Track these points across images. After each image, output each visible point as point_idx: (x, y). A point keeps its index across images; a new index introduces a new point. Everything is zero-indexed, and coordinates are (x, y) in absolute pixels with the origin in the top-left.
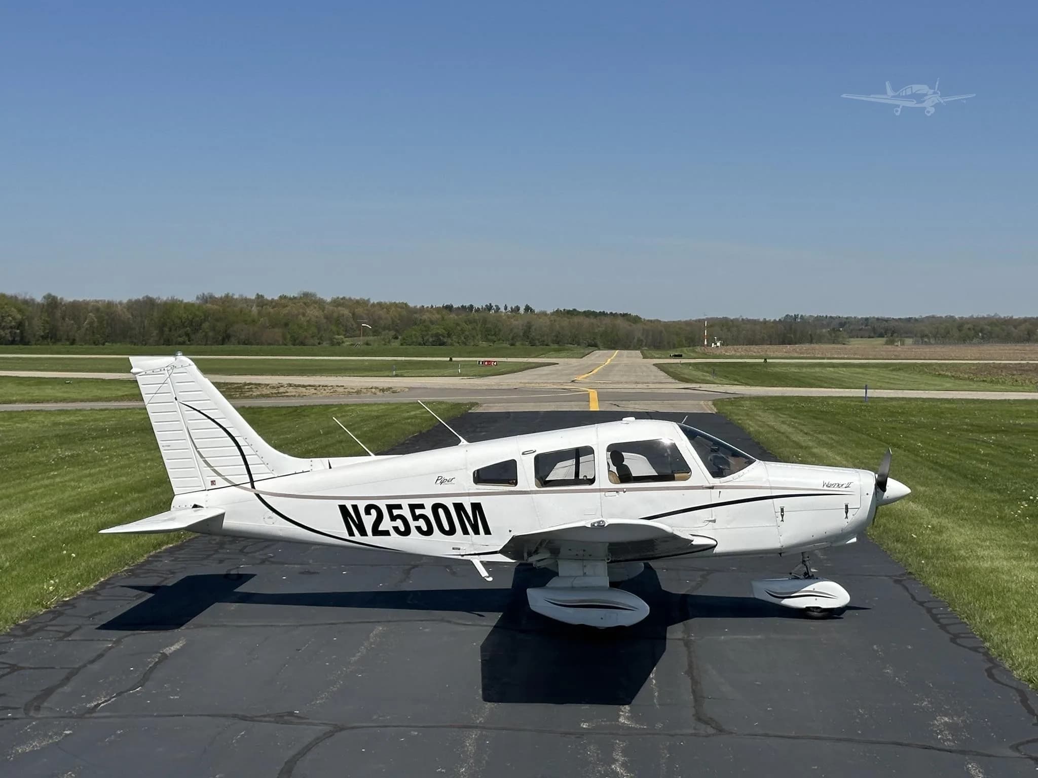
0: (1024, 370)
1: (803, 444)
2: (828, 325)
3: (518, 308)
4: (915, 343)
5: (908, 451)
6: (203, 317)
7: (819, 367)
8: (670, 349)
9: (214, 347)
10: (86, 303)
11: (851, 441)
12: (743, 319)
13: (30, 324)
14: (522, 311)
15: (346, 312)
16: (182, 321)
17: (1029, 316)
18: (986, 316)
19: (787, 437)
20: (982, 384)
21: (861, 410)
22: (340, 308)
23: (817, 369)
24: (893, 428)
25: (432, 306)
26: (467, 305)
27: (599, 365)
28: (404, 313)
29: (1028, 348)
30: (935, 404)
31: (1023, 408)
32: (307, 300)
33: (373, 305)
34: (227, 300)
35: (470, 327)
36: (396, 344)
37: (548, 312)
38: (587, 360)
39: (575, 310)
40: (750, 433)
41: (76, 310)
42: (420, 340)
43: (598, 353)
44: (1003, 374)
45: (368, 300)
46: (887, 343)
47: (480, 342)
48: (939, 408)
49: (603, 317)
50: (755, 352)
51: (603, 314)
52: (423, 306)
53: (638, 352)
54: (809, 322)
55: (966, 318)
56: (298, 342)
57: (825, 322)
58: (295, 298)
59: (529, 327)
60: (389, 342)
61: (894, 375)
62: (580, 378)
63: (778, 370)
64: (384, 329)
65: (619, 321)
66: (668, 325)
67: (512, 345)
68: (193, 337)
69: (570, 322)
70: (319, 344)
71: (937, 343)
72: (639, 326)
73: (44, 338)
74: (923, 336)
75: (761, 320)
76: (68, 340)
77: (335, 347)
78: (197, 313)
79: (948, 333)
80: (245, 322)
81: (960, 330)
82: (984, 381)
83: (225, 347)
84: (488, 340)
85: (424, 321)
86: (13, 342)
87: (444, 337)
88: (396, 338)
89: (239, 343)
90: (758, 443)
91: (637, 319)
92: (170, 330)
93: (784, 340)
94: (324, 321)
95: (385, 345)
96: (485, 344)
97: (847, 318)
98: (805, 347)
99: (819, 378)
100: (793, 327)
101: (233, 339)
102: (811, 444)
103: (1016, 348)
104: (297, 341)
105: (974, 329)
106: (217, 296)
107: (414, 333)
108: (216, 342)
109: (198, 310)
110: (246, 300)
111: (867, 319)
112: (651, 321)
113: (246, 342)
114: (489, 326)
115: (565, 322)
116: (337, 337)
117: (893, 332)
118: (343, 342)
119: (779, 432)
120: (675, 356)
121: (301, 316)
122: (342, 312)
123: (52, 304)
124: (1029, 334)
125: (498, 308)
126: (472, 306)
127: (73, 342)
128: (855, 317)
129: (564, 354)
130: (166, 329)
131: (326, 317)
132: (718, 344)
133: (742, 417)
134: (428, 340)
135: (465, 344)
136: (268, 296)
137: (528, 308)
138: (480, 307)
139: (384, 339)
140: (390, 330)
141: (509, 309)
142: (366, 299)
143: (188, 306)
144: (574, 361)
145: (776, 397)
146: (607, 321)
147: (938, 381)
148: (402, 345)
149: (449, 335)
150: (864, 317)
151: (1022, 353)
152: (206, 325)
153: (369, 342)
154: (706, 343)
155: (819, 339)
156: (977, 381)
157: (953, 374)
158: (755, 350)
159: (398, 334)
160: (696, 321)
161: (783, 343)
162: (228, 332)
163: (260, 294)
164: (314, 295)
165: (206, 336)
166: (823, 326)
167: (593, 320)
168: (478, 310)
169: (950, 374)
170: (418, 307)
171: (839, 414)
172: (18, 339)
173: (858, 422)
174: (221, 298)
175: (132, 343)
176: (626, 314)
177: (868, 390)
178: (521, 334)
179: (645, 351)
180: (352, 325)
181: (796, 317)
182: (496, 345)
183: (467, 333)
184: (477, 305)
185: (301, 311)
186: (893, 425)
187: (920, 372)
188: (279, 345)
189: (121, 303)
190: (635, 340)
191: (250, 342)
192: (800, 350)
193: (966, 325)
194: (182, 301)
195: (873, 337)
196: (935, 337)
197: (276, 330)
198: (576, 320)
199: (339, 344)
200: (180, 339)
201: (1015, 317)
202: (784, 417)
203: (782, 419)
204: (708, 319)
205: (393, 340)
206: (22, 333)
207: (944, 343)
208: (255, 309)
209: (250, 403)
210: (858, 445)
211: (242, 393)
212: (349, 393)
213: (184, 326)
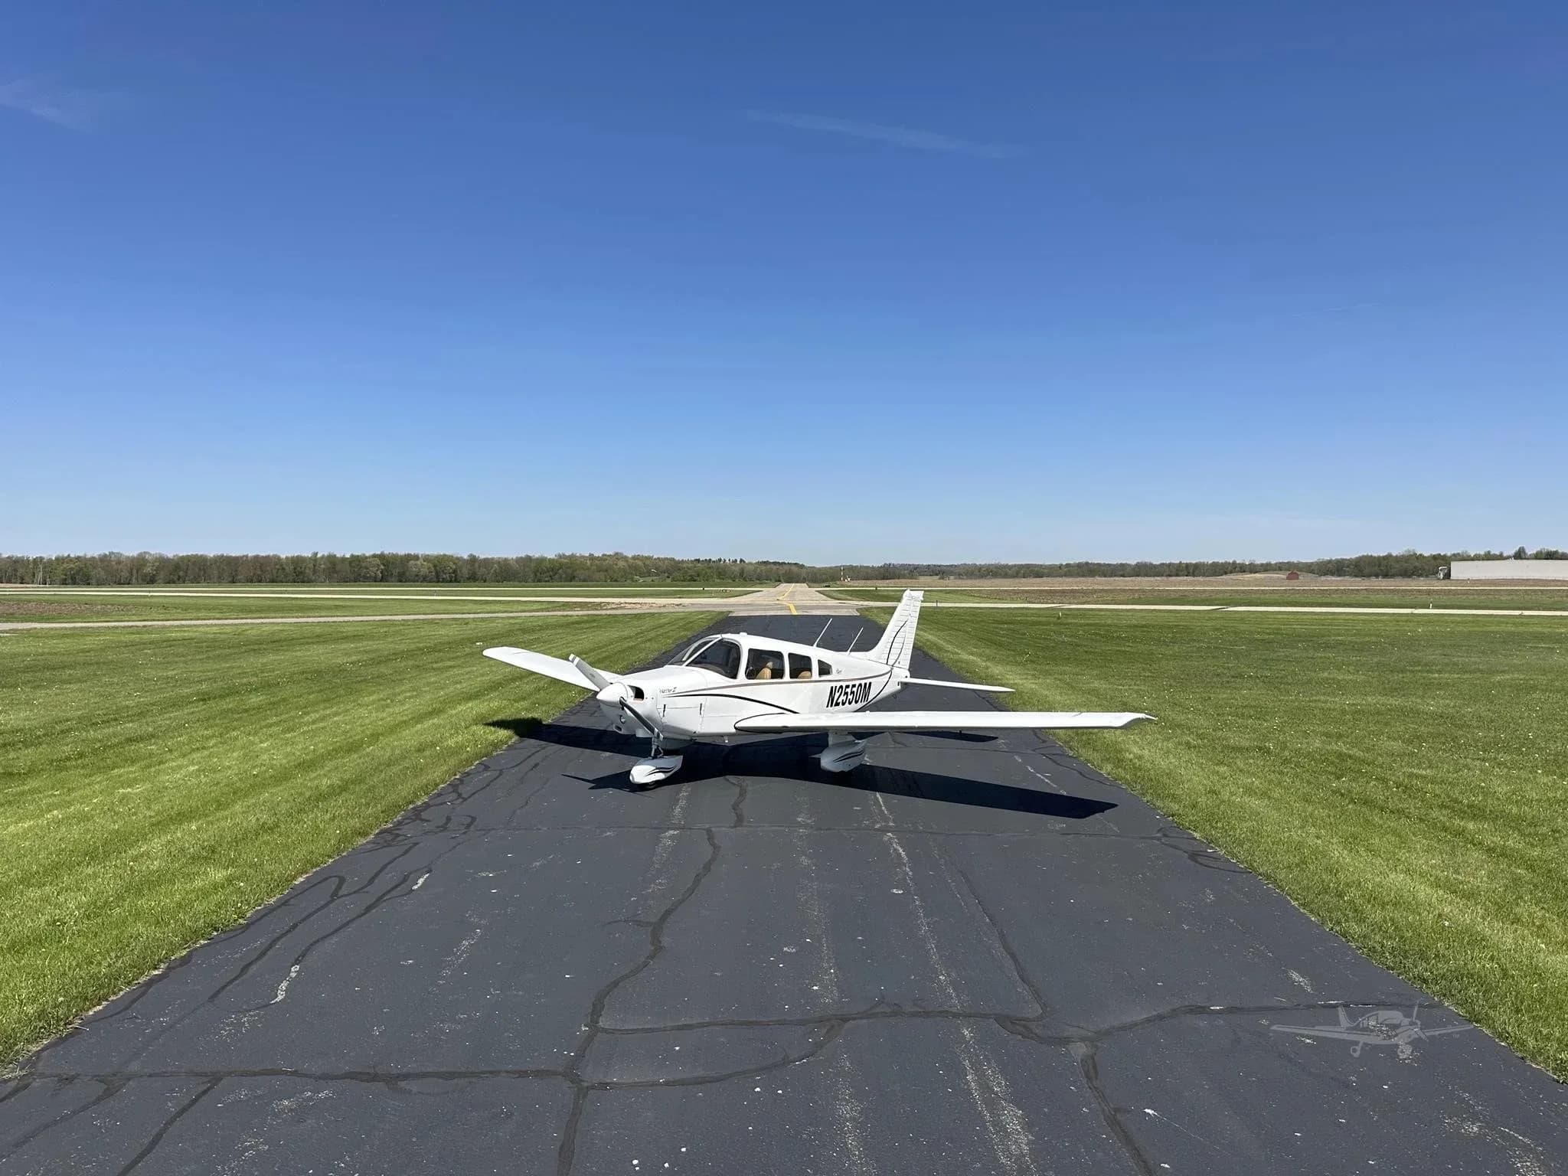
2: (907, 569)
3: (736, 560)
4: (955, 579)
6: (559, 567)
8: (821, 583)
10: (493, 559)
12: (860, 566)
13: (460, 571)
14: (738, 562)
15: (640, 563)
16: (547, 569)
17: (1017, 563)
18: (993, 564)
22: (637, 561)
25: (688, 560)
26: (708, 559)
27: (786, 592)
28: (673, 563)
29: (1016, 581)
32: (618, 556)
33: (655, 559)
34: (572, 556)
35: (709, 571)
36: (669, 581)
37: (753, 563)
38: (779, 589)
39: (768, 561)
41: (487, 563)
42: (682, 578)
43: (784, 585)
45: (652, 556)
46: (940, 579)
47: (716, 579)
49: (784, 565)
51: (784, 563)
52: (683, 560)
55: (983, 565)
56: (614, 581)
58: (611, 555)
59: (742, 571)
60: (665, 580)
61: (948, 596)
62: (780, 598)
64: (662, 572)
65: (793, 568)
66: (820, 569)
67: (736, 581)
68: (554, 577)
69: (765, 568)
70: (625, 581)
71: (967, 579)
72: (805, 570)
73: (469, 579)
74: (959, 575)
75: (871, 566)
76: (482, 579)
77: (634, 583)
78: (556, 564)
79: (973, 573)
80: (583, 568)
81: (979, 571)
83: (572, 583)
84: (720, 579)
85: (684, 568)
86: (451, 581)
87: (695, 576)
88: (669, 578)
89: (580, 581)
91: (802, 566)
92: (541, 574)
94: (628, 568)
95: (662, 581)
96: (718, 581)
97: (918, 565)
101: (575, 579)
105: (987, 571)
106: (567, 555)
107: (678, 574)
108: (566, 581)
109: (556, 562)
110: (583, 557)
111: (929, 565)
112: (810, 567)
114: (720, 570)
115: (763, 568)
116: (635, 577)
117: (941, 573)
118: (639, 580)
120: (824, 586)
121: (614, 566)
122: (638, 563)
123: (473, 559)
124: (1017, 573)
125: (725, 560)
126: (710, 560)
127: (485, 581)
128: (922, 564)
129: (765, 586)
130: (538, 574)
131: (629, 566)
132: (849, 580)
134: (687, 578)
135: (707, 580)
136: (596, 555)
137: (741, 561)
138: (715, 560)
139: (662, 578)
140: (665, 573)
141: (731, 561)
143: (551, 560)
144: (772, 589)
146: (786, 567)
147: (971, 599)
148: (672, 581)
149: (698, 576)
152: (561, 571)
153: (653, 580)
154: (842, 579)
155: (904, 577)
157: (980, 595)
159: (669, 575)
160: (835, 567)
161: (883, 579)
162: (573, 574)
163: (591, 553)
164: (621, 554)
165: (561, 577)
166: (904, 569)
167: (778, 567)
168: (714, 562)
170: (681, 560)
172: (453, 579)
174: (569, 556)
175: (520, 582)
176: (796, 563)
178: (739, 575)
179: (809, 584)
180: (644, 571)
181: (890, 564)
182: (726, 581)
183: (708, 574)
184: (713, 559)
185: (615, 562)
188: (603, 582)
189: (512, 559)
190: (803, 577)
191: (587, 580)
193: (983, 569)
194: (547, 558)
195: (932, 576)
196: (966, 575)
197: (601, 573)
198: (768, 567)
199: (636, 581)
200: (547, 579)
201: (1009, 564)
204: (841, 566)
205: (667, 579)
206: (456, 575)
207: (971, 579)
208: (588, 562)
209: (608, 612)
210: (938, 630)
211: (601, 607)
212: (660, 607)
213: (548, 571)
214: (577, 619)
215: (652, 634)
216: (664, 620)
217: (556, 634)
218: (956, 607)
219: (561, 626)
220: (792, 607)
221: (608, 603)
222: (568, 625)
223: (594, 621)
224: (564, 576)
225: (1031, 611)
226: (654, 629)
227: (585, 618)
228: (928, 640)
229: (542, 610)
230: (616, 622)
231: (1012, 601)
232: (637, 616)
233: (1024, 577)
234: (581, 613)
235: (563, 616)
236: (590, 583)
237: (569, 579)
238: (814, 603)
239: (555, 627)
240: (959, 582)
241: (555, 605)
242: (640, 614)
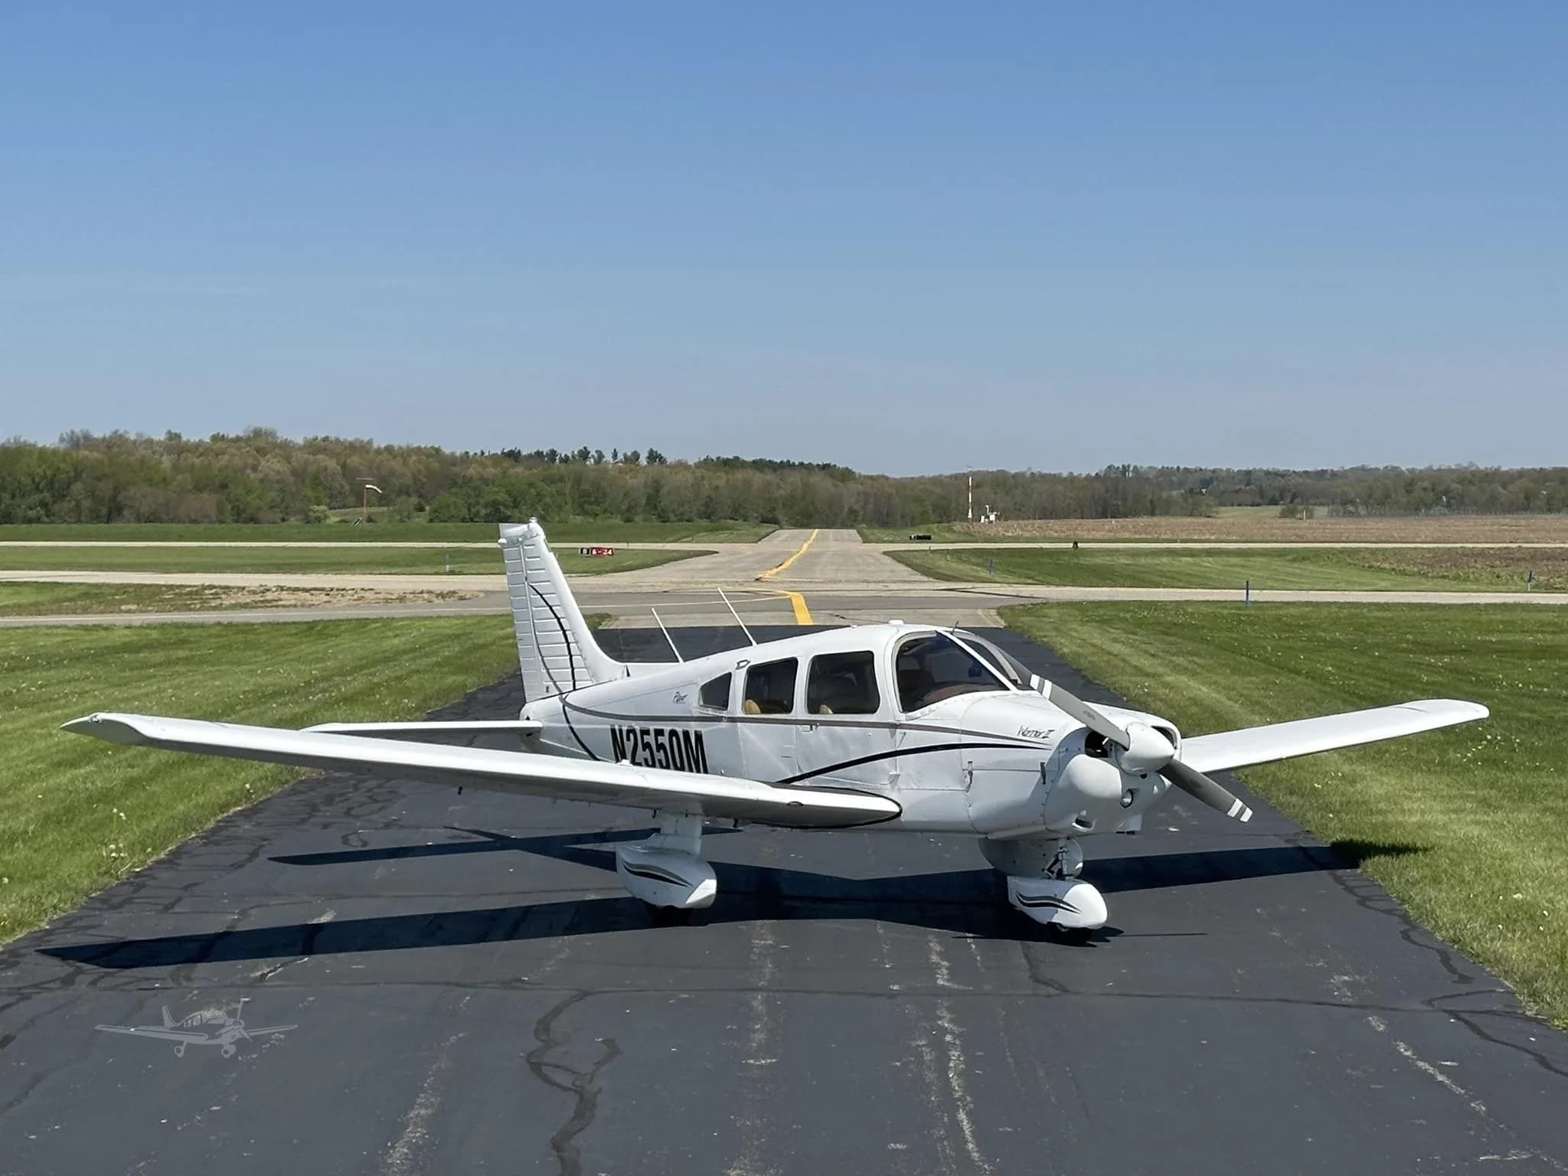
0: (1512, 559)
1: (1149, 670)
2: (1181, 484)
3: (636, 456)
4: (1331, 515)
5: (1313, 678)
6: (72, 474)
7: (1168, 556)
8: (906, 526)
9: (91, 527)
11: (1224, 665)
12: (1032, 474)
14: (643, 460)
15: (332, 464)
16: (33, 482)
18: (1453, 467)
19: (1124, 660)
20: (1441, 582)
21: (1240, 622)
22: (320, 457)
23: (1165, 560)
24: (1290, 648)
25: (483, 453)
26: (545, 450)
27: (791, 555)
28: (435, 465)
29: (1523, 522)
30: (1358, 611)
31: (1499, 617)
32: (260, 443)
33: (378, 451)
34: (115, 444)
35: (553, 489)
36: (421, 520)
37: (691, 463)
38: (767, 546)
39: (737, 458)
40: (1063, 655)
42: (464, 512)
43: (784, 534)
44: (1478, 566)
45: (370, 442)
46: (1283, 515)
47: (571, 517)
48: (1366, 617)
49: (786, 472)
50: (1056, 532)
51: (787, 466)
52: (467, 453)
53: (853, 532)
54: (1148, 479)
55: (1420, 471)
56: (245, 518)
57: (1174, 478)
58: (238, 439)
59: (655, 489)
60: (409, 517)
61: (1297, 568)
62: (768, 575)
63: (1099, 561)
64: (400, 493)
65: (816, 478)
66: (901, 485)
67: (628, 520)
68: (56, 507)
69: (728, 481)
70: (283, 520)
71: (1369, 515)
72: (853, 487)
74: (1344, 503)
75: (1065, 474)
77: (312, 526)
78: (62, 466)
79: (1387, 496)
80: (150, 482)
81: (1408, 492)
82: (1444, 577)
83: (116, 526)
84: (586, 513)
85: (471, 479)
87: (506, 506)
88: (421, 509)
89: (138, 520)
90: (1078, 671)
91: (846, 475)
92: (13, 497)
93: (1106, 511)
94: (292, 479)
95: (401, 521)
96: (581, 519)
97: (1214, 471)
98: (1144, 521)
99: (1168, 574)
100: (1121, 487)
101: (126, 512)
102: (1161, 670)
103: (1503, 521)
104: (244, 516)
105: (1433, 490)
106: (96, 436)
107: (454, 499)
108: (96, 518)
109: (64, 461)
110: (149, 443)
111: (1248, 473)
112: (872, 478)
113: (152, 518)
114: (586, 486)
115: (721, 479)
116: (316, 508)
117: (1294, 497)
118: (326, 517)
119: (1110, 653)
120: (919, 538)
121: (249, 471)
122: (323, 464)
124: (1527, 498)
125: (601, 456)
126: (553, 453)
128: (1228, 470)
129: (722, 536)
130: (8, 497)
131: (295, 473)
132: (992, 517)
133: (1046, 633)
134: (478, 512)
135: (545, 519)
136: (190, 437)
137: (653, 456)
138: (570, 455)
139: (399, 512)
140: (409, 495)
141: (620, 457)
142: (366, 440)
143: (43, 454)
144: (745, 548)
145: (1100, 602)
146: (795, 478)
147: (1367, 577)
148: (431, 521)
149: (516, 505)
150: (1245, 469)
151: (1513, 530)
152: (77, 487)
153: (372, 517)
154: (970, 516)
155: (1167, 509)
156: (1433, 577)
157: (1395, 566)
158: (1057, 528)
159: (423, 502)
160: (951, 477)
161: (1103, 515)
162: (119, 499)
163: (173, 431)
164: (271, 434)
165: (78, 506)
166: (1172, 486)
167: (769, 476)
168: (565, 460)
169: (1386, 566)
170: (458, 454)
171: (1203, 627)
173: (1236, 639)
174: (104, 439)
176: (828, 465)
177: (1250, 591)
178: (644, 502)
179: (865, 530)
180: (342, 488)
181: (1125, 469)
182: (599, 521)
183: (548, 500)
184: (563, 452)
185: (250, 461)
186: (1291, 643)
187: (1338, 562)
188: (211, 522)
190: (846, 510)
191: (158, 518)
192: (1134, 527)
193: (1419, 483)
194: (34, 446)
195: (1258, 505)
196: (1366, 504)
197: (205, 495)
198: (739, 475)
199: (318, 520)
200: (32, 514)
201: (1504, 469)
202: (1116, 633)
203: (1114, 636)
204: (974, 474)
205: (416, 514)
207: (1381, 515)
208: (166, 462)
209: (226, 617)
210: (1235, 671)
211: (204, 601)
212: (386, 600)
213: (38, 489)
214: (127, 636)
215: (359, 682)
216: (396, 641)
217: (60, 683)
218: (1307, 604)
219: (77, 659)
220: (798, 601)
221: (227, 589)
222: (99, 656)
223: (182, 643)
224: (87, 503)
225: (1542, 616)
226: (362, 668)
227: (154, 634)
228: (1195, 701)
229: (19, 610)
230: (248, 645)
231: (1496, 583)
232: (310, 629)
233: (1550, 511)
234: (137, 619)
235: (86, 628)
236: (175, 527)
237: (104, 511)
238: (872, 590)
239: (53, 660)
240: (1346, 525)
241: (60, 593)
242: (327, 624)
